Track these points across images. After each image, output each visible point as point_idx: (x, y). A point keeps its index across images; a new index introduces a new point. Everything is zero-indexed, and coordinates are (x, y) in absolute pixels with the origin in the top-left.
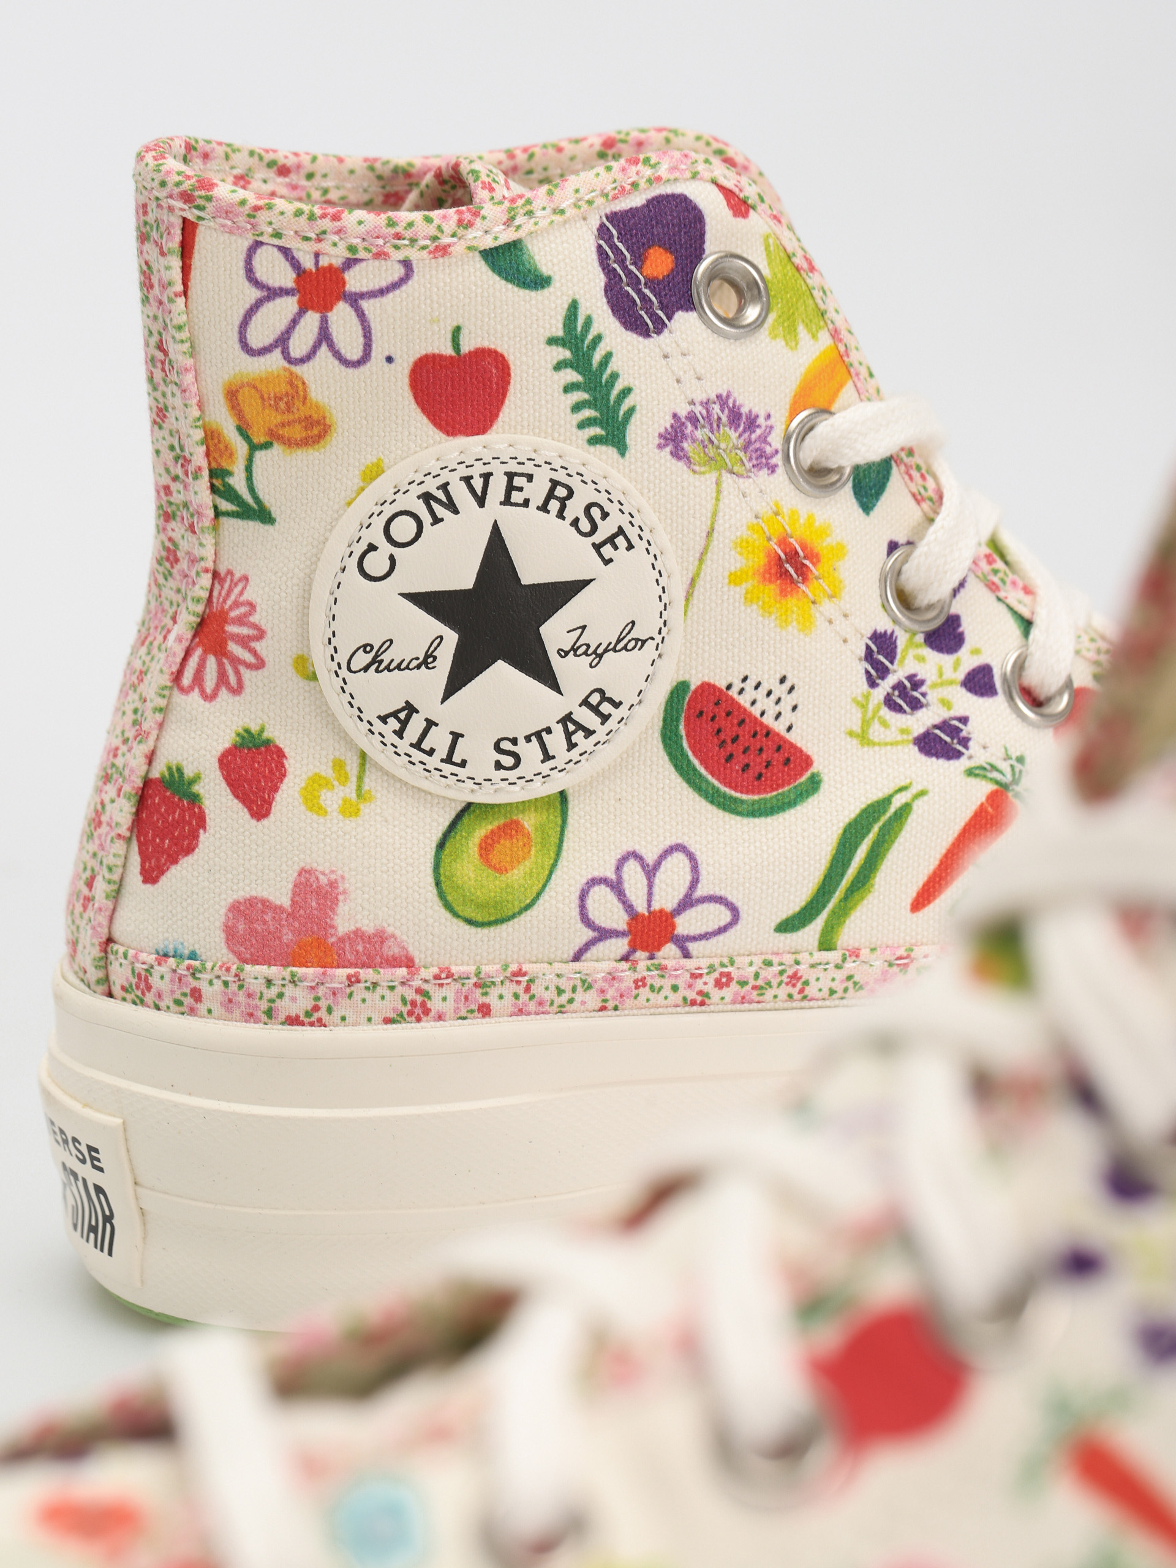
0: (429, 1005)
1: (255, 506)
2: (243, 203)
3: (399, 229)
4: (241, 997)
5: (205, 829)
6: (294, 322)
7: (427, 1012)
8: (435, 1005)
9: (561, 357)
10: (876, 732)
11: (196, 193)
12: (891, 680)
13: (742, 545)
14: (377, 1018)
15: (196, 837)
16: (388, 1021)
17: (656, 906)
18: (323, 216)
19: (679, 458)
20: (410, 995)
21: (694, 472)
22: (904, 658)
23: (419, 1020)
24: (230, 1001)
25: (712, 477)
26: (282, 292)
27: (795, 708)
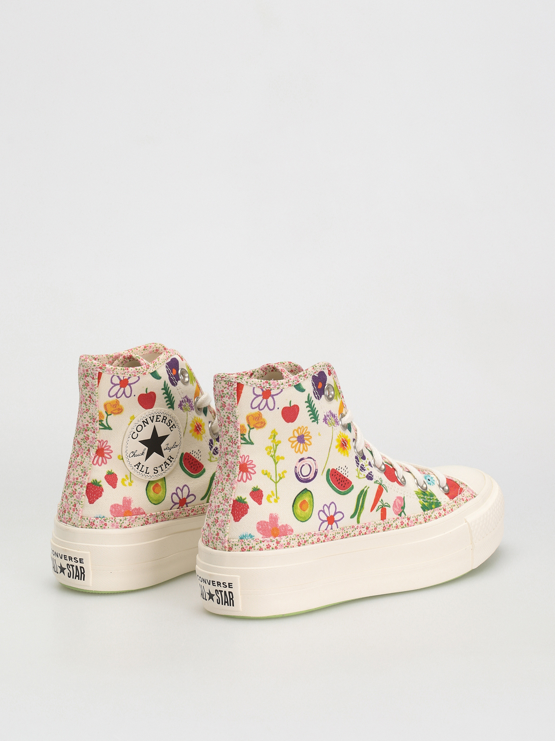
0: (148, 521)
1: (108, 427)
2: (112, 368)
3: (138, 370)
4: (115, 524)
5: (103, 491)
6: (119, 390)
7: (148, 523)
8: (149, 521)
9: (164, 392)
10: (213, 459)
11: (103, 367)
12: (213, 449)
13: (191, 425)
14: (140, 525)
15: (102, 493)
16: (142, 525)
17: (183, 497)
18: (125, 369)
19: (181, 409)
20: (146, 520)
21: (184, 412)
22: (214, 444)
23: (147, 524)
24: (113, 525)
25: (186, 412)
26: (117, 384)
27: (201, 456)
